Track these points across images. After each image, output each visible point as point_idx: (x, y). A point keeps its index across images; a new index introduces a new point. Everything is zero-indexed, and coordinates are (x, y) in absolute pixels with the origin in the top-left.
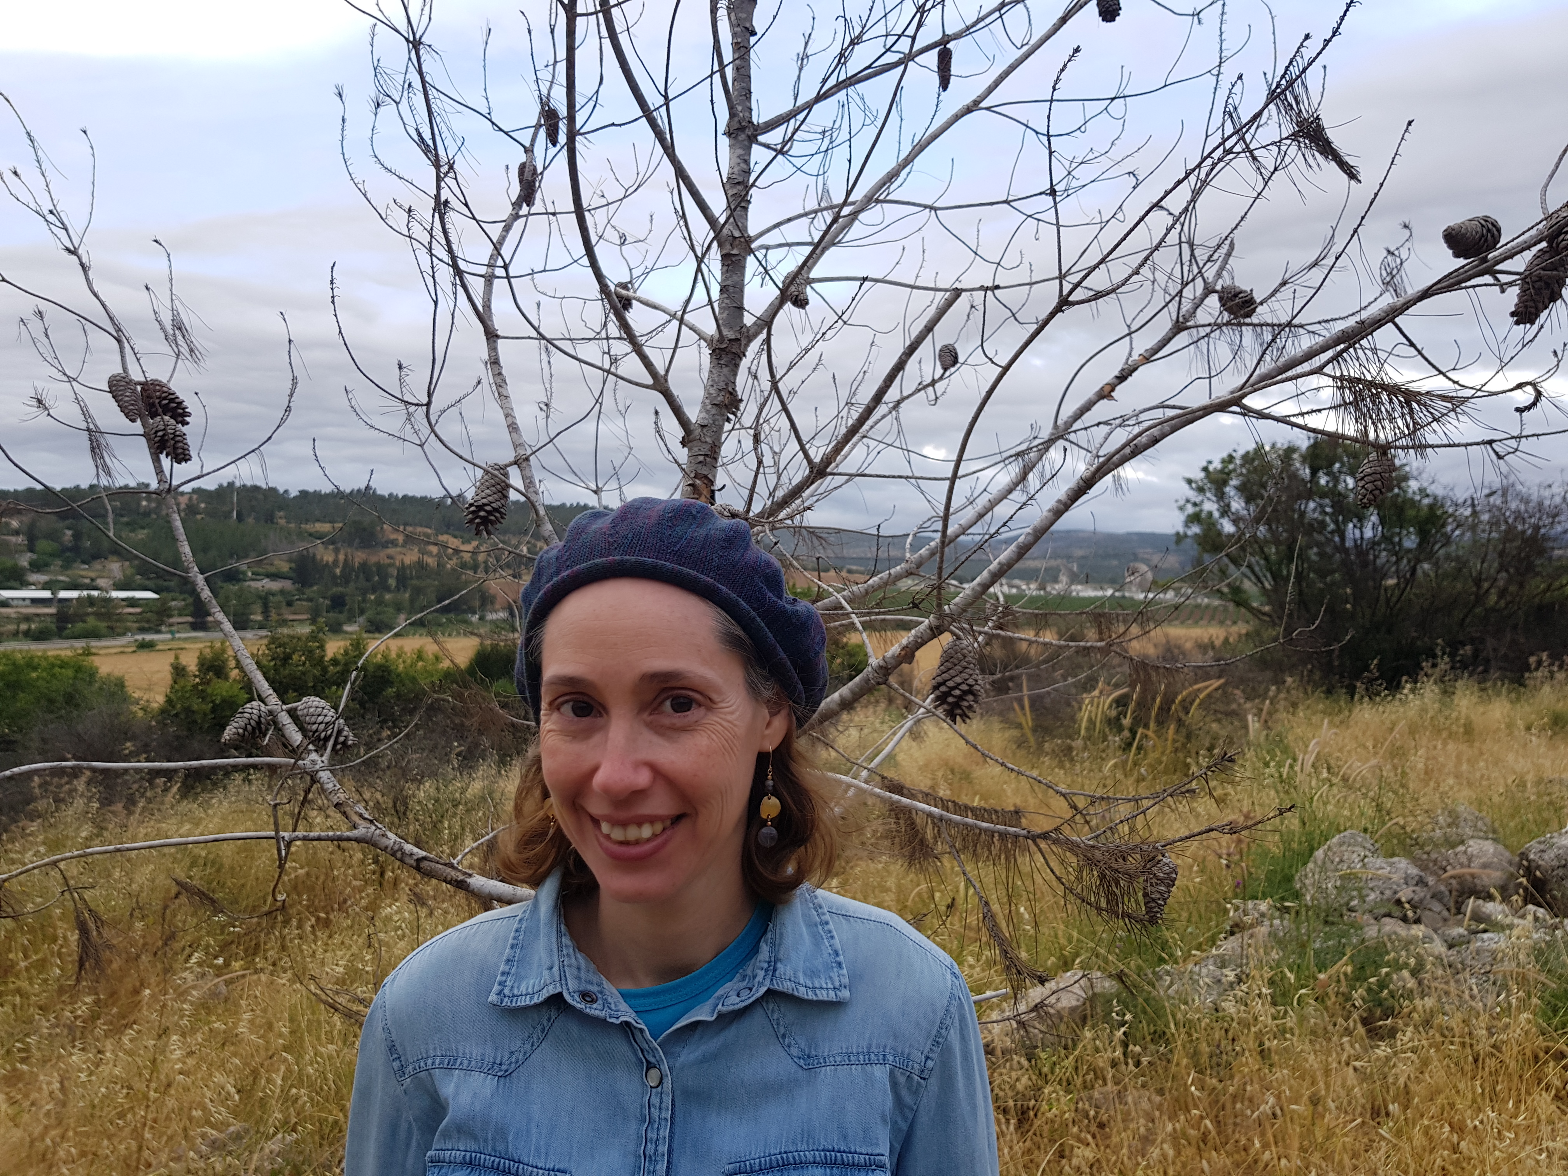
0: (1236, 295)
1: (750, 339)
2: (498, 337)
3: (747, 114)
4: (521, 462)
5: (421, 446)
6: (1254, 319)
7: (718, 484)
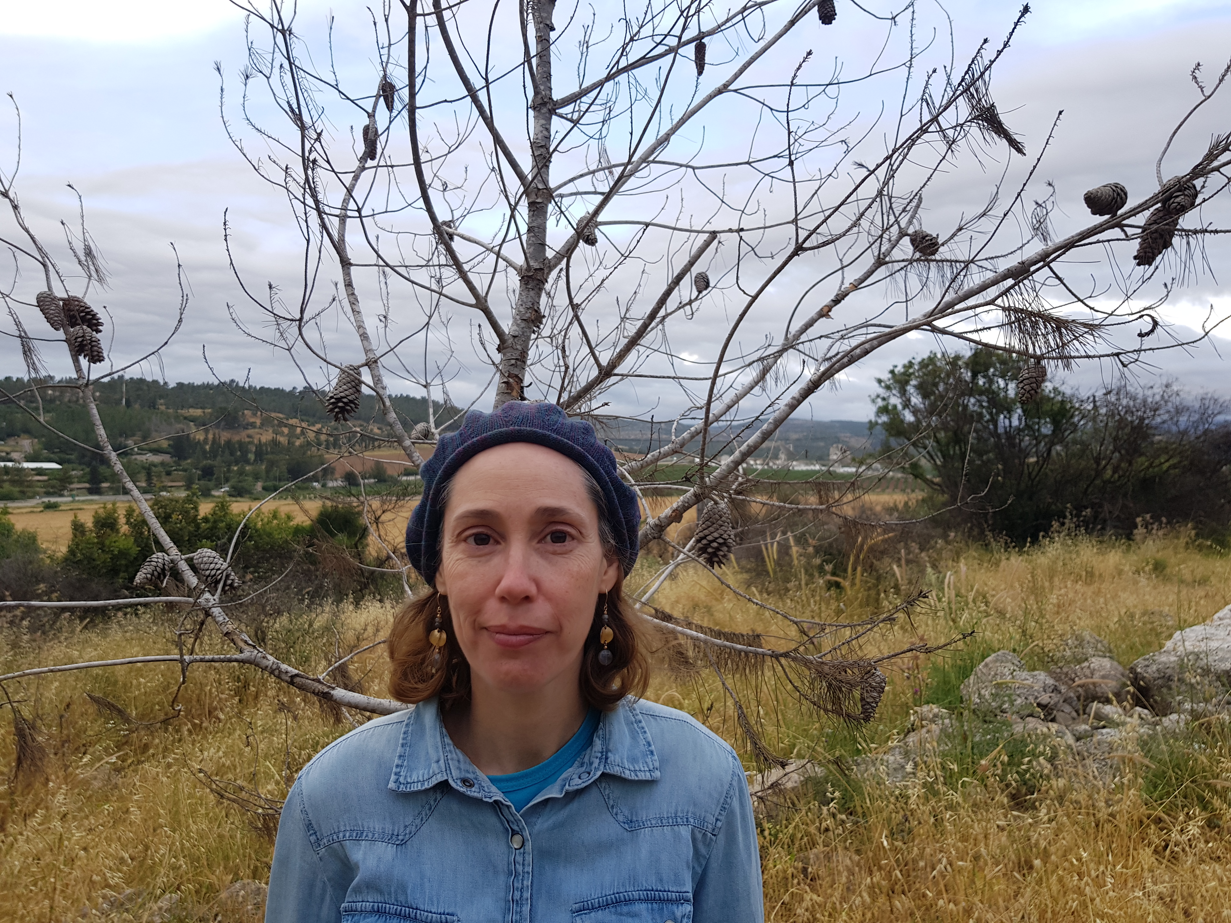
0: (924, 238)
1: (551, 269)
2: (351, 264)
3: (548, 92)
4: (371, 363)
5: (289, 350)
6: (937, 257)
7: (526, 382)
